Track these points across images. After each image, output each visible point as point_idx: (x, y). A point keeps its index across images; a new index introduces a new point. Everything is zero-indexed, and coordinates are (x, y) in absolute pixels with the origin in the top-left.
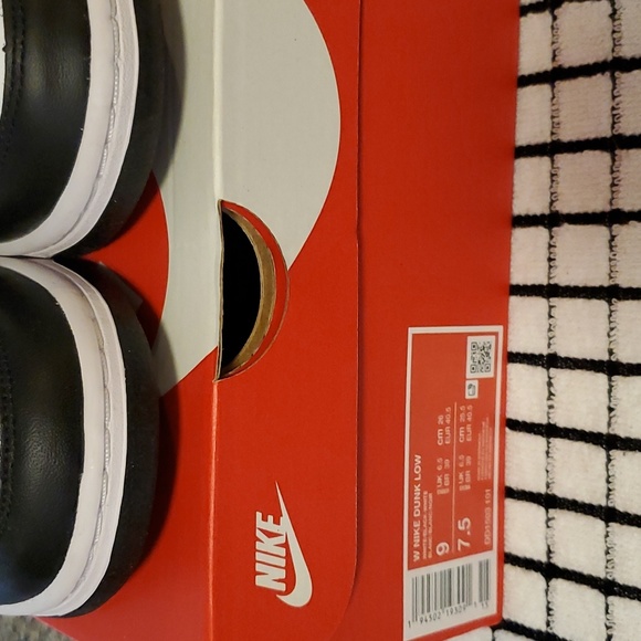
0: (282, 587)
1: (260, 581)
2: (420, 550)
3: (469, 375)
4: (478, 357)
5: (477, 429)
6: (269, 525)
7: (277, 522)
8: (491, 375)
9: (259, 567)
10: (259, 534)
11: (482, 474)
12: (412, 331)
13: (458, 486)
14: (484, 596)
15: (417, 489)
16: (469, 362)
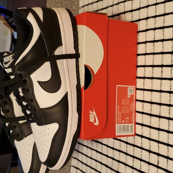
0: (94, 122)
1: (90, 120)
2: (119, 121)
3: (128, 94)
4: (130, 91)
5: (130, 102)
6: (92, 112)
7: (93, 112)
8: (133, 94)
9: (90, 118)
10: (90, 113)
11: (131, 110)
12: (117, 86)
13: (126, 112)
14: (132, 131)
15: (118, 111)
16: (128, 92)
